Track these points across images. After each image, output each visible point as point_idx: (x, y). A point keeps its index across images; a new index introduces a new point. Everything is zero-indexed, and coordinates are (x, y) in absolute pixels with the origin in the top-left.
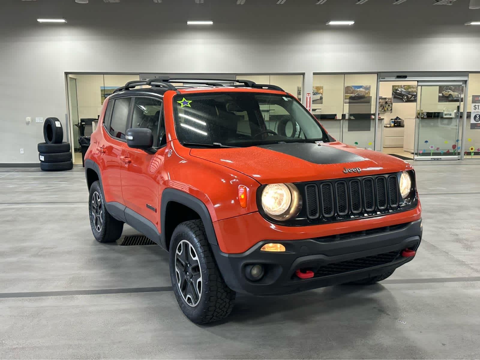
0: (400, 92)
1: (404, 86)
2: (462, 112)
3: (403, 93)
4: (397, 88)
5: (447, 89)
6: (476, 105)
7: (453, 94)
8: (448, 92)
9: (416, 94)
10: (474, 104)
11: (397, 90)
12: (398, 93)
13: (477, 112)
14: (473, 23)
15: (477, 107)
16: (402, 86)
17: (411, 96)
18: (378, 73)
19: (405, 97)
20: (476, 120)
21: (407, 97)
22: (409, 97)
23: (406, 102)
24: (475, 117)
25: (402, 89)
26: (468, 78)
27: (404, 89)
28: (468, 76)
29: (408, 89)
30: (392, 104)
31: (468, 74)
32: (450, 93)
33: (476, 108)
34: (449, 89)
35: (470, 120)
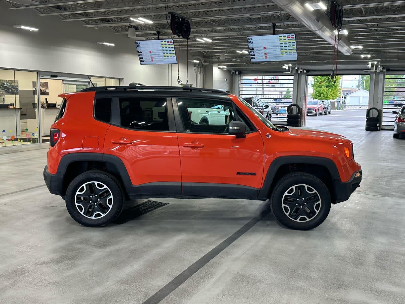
0: (6, 86)
1: (9, 80)
3: (8, 86)
4: (3, 82)
9: (17, 88)
11: (3, 84)
12: (4, 86)
16: (7, 81)
17: (14, 89)
18: (38, 72)
19: (10, 90)
21: (12, 90)
22: (13, 91)
23: (11, 94)
25: (7, 83)
27: (9, 83)
29: (11, 84)
30: (4, 95)
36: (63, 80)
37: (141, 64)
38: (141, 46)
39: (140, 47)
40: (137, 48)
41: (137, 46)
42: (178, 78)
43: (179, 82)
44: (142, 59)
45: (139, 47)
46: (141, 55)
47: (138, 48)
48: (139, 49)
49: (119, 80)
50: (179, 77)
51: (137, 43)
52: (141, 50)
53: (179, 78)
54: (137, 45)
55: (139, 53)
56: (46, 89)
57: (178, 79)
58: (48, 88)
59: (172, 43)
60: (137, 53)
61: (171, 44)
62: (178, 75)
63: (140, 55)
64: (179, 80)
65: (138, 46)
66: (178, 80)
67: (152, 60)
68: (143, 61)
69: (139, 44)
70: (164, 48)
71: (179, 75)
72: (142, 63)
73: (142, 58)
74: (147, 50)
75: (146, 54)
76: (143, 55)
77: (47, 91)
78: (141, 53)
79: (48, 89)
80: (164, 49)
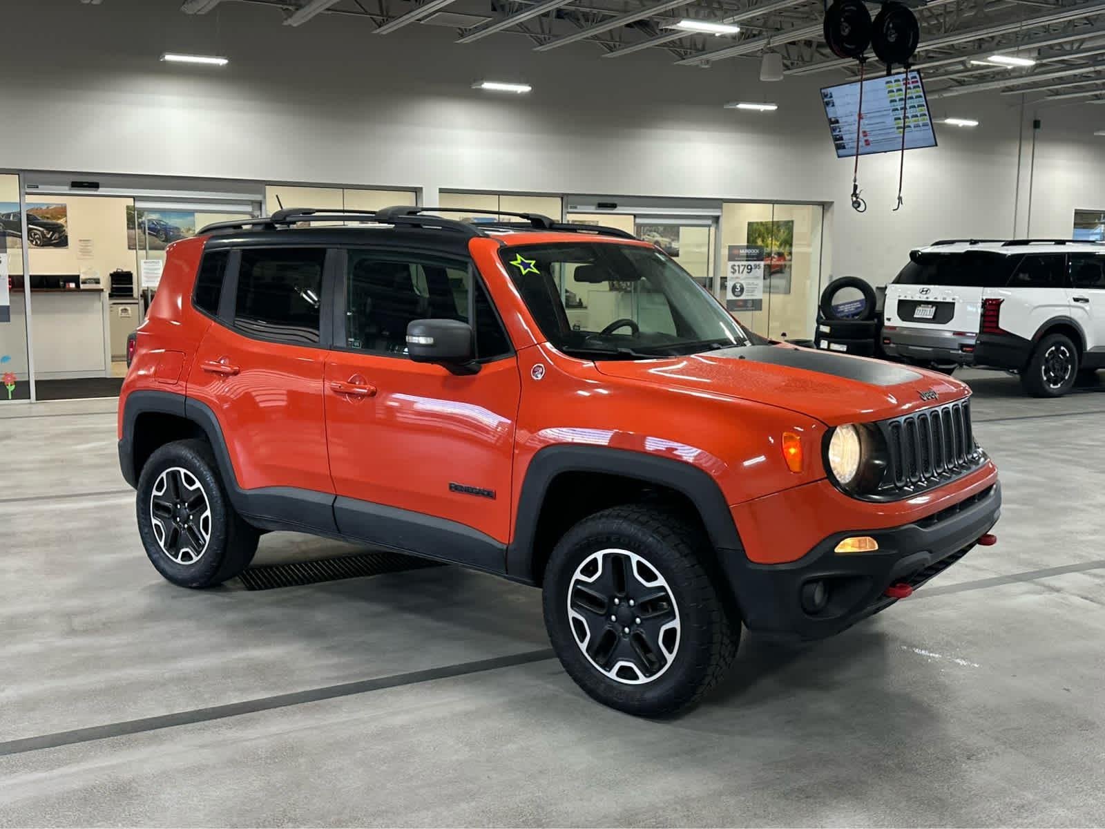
2: (712, 278)
5: (651, 231)
6: (734, 265)
7: (661, 242)
8: (653, 237)
10: (732, 263)
13: (737, 278)
14: (742, 106)
15: (737, 268)
18: (563, 197)
20: (736, 293)
24: (734, 288)
26: (722, 212)
28: (721, 207)
31: (722, 205)
32: (656, 239)
33: (736, 271)
34: (655, 231)
35: (726, 293)
36: (635, 216)
37: (839, 157)
38: (834, 101)
39: (833, 106)
40: (827, 109)
41: (826, 102)
42: (852, 192)
43: (856, 205)
44: (841, 142)
45: (831, 105)
46: (838, 130)
47: (830, 109)
48: (832, 113)
49: (822, 207)
50: (855, 187)
51: (826, 96)
52: (835, 113)
53: (858, 192)
54: (826, 100)
55: (833, 123)
56: (673, 240)
57: (855, 194)
58: (678, 236)
59: (917, 82)
60: (827, 123)
61: (914, 87)
62: (855, 181)
63: (836, 129)
64: (857, 198)
65: (827, 104)
66: (854, 199)
67: (866, 141)
68: (844, 147)
69: (831, 97)
70: (895, 101)
71: (856, 183)
72: (841, 152)
73: (841, 139)
74: (851, 112)
75: (851, 125)
76: (842, 130)
77: (675, 245)
78: (837, 122)
79: (678, 240)
80: (898, 103)
